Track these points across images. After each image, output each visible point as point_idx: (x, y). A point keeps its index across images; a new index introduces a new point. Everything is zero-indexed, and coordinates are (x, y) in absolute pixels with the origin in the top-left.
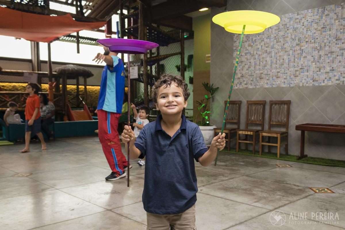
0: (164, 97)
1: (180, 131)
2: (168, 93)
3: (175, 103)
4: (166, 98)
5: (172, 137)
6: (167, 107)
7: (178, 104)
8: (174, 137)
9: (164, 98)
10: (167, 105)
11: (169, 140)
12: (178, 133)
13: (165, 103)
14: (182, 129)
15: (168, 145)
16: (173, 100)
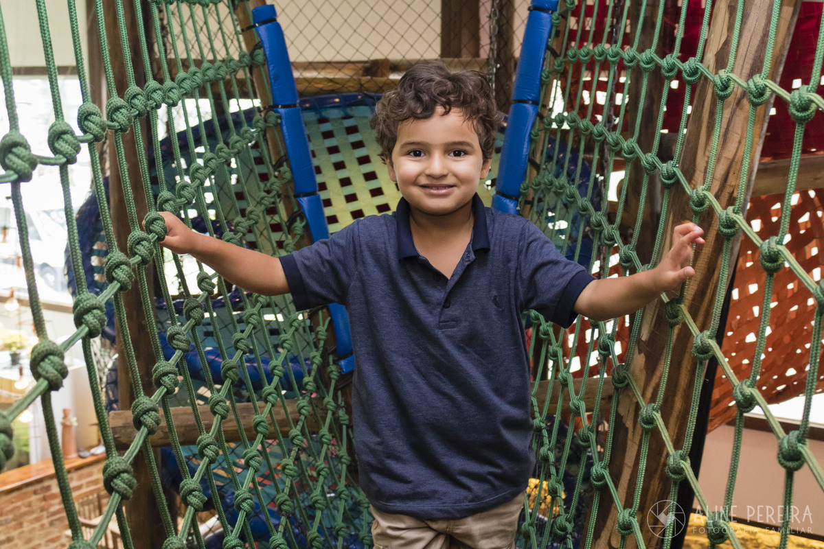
0: (417, 154)
1: (473, 257)
2: (430, 145)
3: (450, 180)
4: (423, 157)
5: (449, 278)
6: (424, 187)
7: (462, 180)
8: (456, 278)
9: (418, 158)
10: (423, 181)
11: (439, 288)
12: (466, 264)
13: (419, 175)
14: (477, 247)
15: (438, 304)
16: (445, 172)
